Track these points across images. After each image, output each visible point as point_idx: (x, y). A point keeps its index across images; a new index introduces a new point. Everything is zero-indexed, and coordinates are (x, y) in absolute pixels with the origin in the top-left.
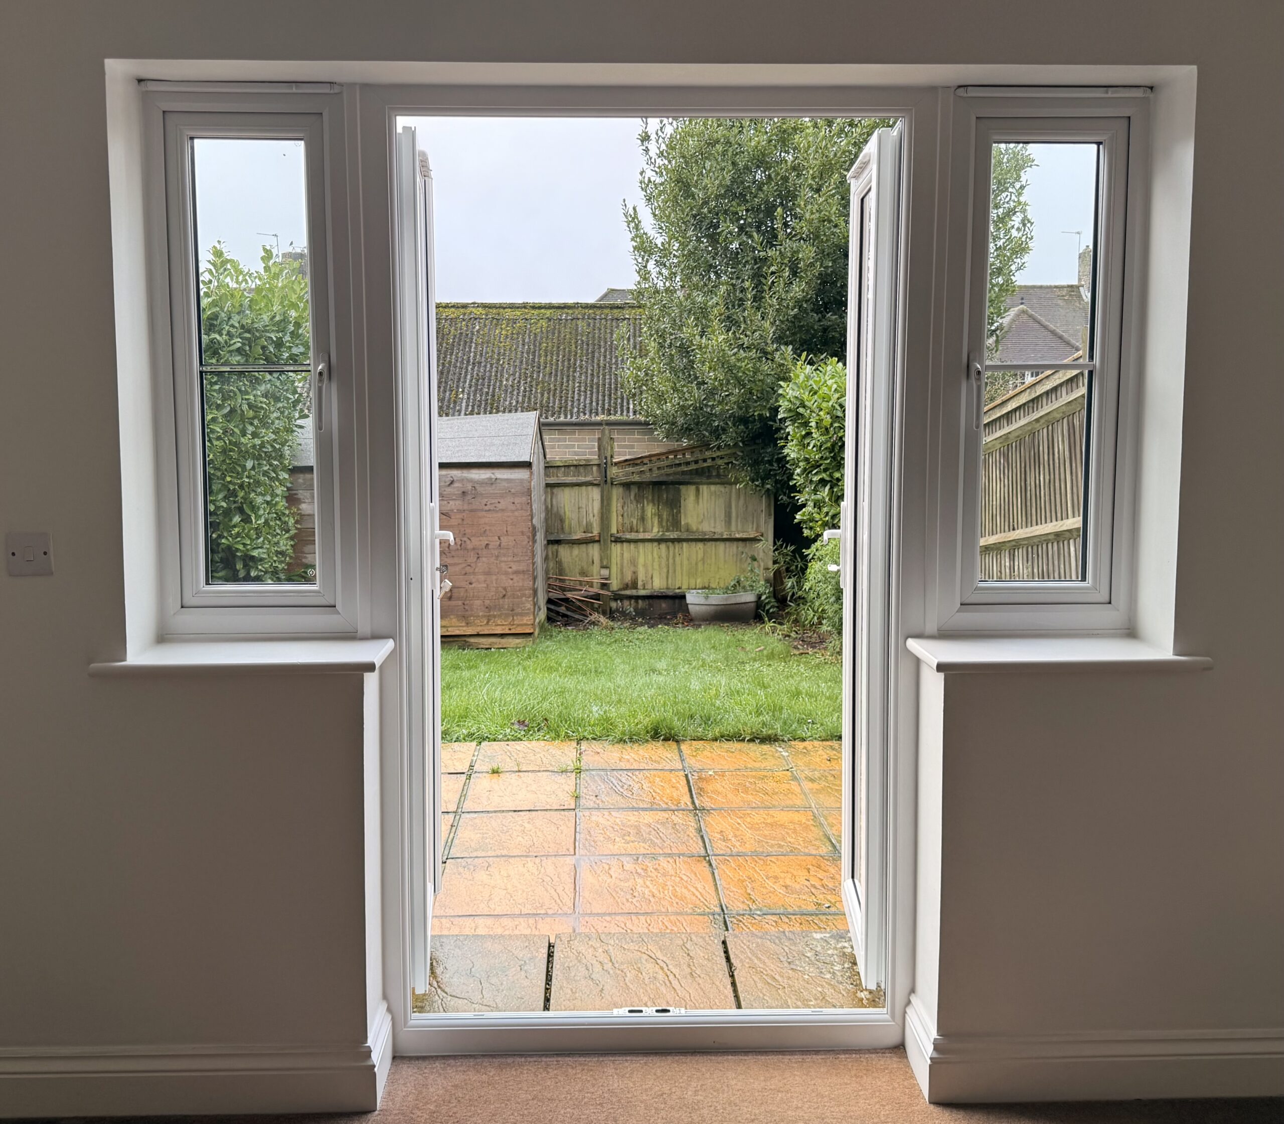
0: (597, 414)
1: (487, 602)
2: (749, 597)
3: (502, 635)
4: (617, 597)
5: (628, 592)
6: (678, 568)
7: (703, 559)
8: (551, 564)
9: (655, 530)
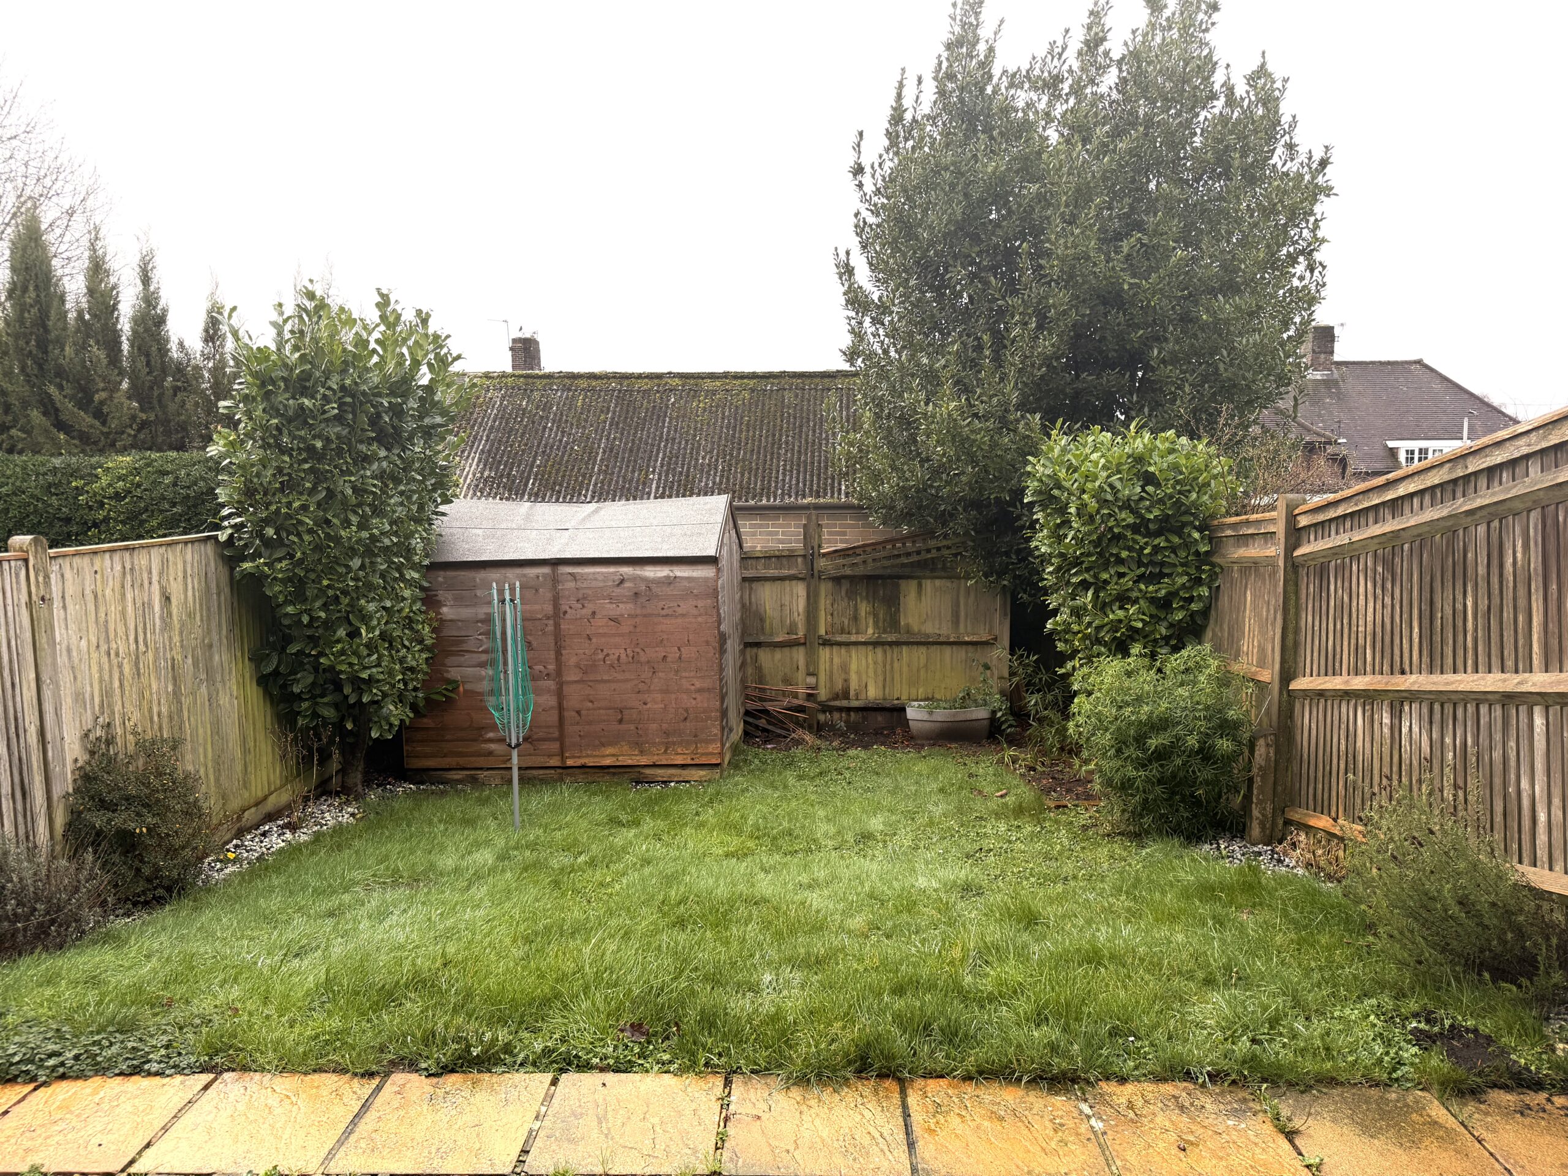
0: (804, 497)
1: (665, 726)
2: (982, 713)
3: (683, 766)
4: (825, 708)
5: (837, 703)
6: (897, 676)
7: (926, 666)
8: (750, 670)
9: (870, 631)
